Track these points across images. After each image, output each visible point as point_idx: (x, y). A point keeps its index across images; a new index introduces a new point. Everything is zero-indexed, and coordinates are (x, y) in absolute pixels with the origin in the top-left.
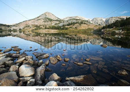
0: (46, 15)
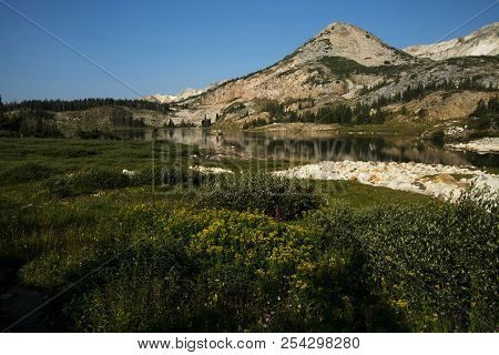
0: (328, 42)
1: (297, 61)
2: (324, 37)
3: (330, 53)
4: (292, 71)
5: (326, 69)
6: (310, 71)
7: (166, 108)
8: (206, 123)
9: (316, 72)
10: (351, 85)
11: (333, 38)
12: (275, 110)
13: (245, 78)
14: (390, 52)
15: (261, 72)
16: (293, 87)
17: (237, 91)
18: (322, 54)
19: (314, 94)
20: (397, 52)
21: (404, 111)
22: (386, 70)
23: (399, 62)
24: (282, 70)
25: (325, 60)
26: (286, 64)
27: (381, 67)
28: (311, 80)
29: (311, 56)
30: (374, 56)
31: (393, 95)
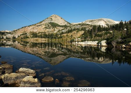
0: (51, 19)
1: (43, 23)
2: (51, 18)
3: (52, 22)
4: (41, 25)
5: (50, 25)
6: (46, 25)
8: (14, 38)
10: (56, 29)
11: (53, 18)
12: (35, 35)
13: (28, 26)
15: (33, 25)
16: (41, 29)
17: (26, 29)
18: (50, 22)
19: (46, 31)
20: (68, 23)
22: (65, 26)
23: (68, 25)
24: (39, 25)
25: (50, 23)
26: (40, 23)
27: (64, 26)
28: (46, 28)
29: (47, 22)
30: (62, 23)
31: (65, 32)
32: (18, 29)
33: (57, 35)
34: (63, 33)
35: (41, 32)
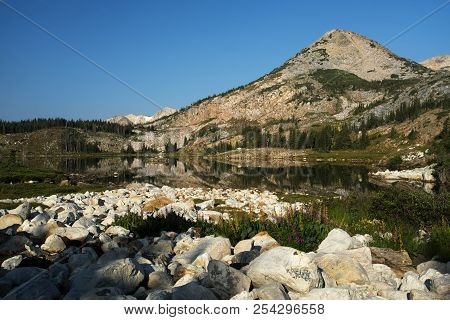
0: (323, 52)
1: (286, 74)
2: (319, 47)
3: (326, 66)
4: (277, 87)
5: (317, 85)
6: (298, 86)
7: (128, 131)
8: (171, 148)
9: (304, 88)
10: (345, 103)
11: (330, 48)
12: (252, 134)
13: (223, 95)
14: (400, 64)
15: (242, 88)
16: (279, 104)
17: (212, 108)
18: (316, 66)
19: (300, 114)
20: (408, 64)
21: (393, 135)
22: (392, 85)
23: (409, 75)
24: (266, 86)
25: (319, 74)
26: (272, 78)
27: (384, 81)
28: (298, 97)
29: (303, 69)
30: (378, 69)
31: (387, 113)
32: (182, 110)
33: (347, 130)
34: (374, 122)
35: (277, 116)
